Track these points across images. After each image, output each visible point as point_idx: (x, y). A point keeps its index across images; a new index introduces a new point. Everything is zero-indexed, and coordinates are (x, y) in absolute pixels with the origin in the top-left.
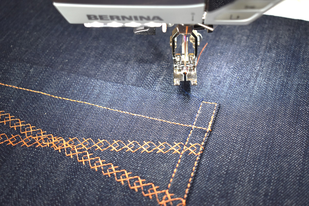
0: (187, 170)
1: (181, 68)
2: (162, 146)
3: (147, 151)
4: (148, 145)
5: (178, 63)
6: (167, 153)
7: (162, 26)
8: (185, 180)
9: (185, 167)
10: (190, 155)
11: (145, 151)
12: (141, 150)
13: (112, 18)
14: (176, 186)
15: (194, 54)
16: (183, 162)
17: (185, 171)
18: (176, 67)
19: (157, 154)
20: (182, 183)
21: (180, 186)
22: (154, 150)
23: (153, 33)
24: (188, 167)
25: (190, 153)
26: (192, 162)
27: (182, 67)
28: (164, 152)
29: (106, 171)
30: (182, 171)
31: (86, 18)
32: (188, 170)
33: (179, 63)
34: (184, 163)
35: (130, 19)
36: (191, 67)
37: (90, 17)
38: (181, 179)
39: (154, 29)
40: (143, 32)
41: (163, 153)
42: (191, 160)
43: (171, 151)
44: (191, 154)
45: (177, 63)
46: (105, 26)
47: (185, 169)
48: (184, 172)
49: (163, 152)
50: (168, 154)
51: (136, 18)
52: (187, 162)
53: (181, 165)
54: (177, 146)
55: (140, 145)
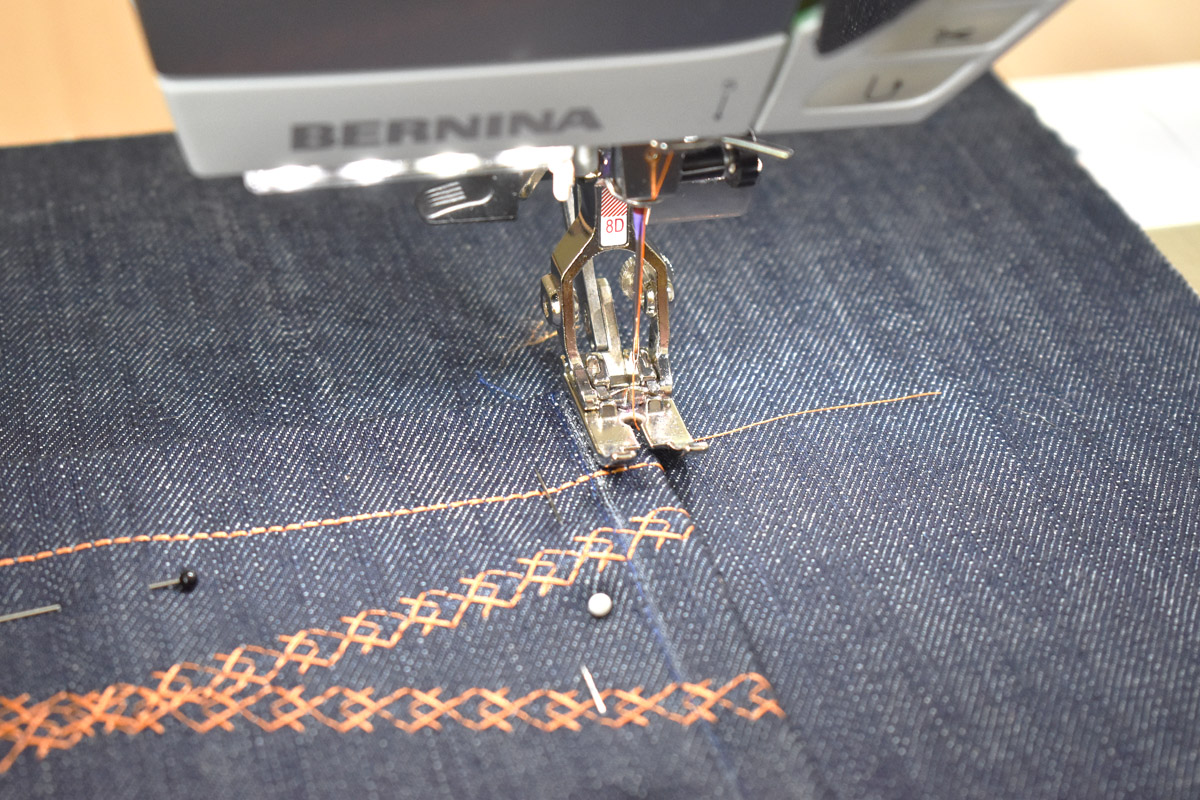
0: (689, 595)
2: (538, 567)
3: (502, 603)
4: (485, 584)
6: (576, 578)
8: (709, 625)
9: (677, 594)
10: (661, 549)
11: (495, 608)
12: (476, 608)
14: (697, 660)
16: (656, 582)
17: (686, 602)
19: (543, 599)
20: (709, 640)
21: (709, 651)
22: (526, 591)
24: (685, 584)
25: (659, 545)
26: (686, 563)
28: (566, 578)
29: (409, 719)
30: (677, 607)
32: (694, 593)
34: (664, 583)
38: (694, 632)
41: (563, 587)
42: (679, 561)
43: (585, 566)
44: (664, 544)
47: (684, 597)
48: (689, 607)
49: (560, 581)
50: (587, 582)
52: (671, 574)
53: (660, 593)
54: (595, 544)
55: (459, 597)
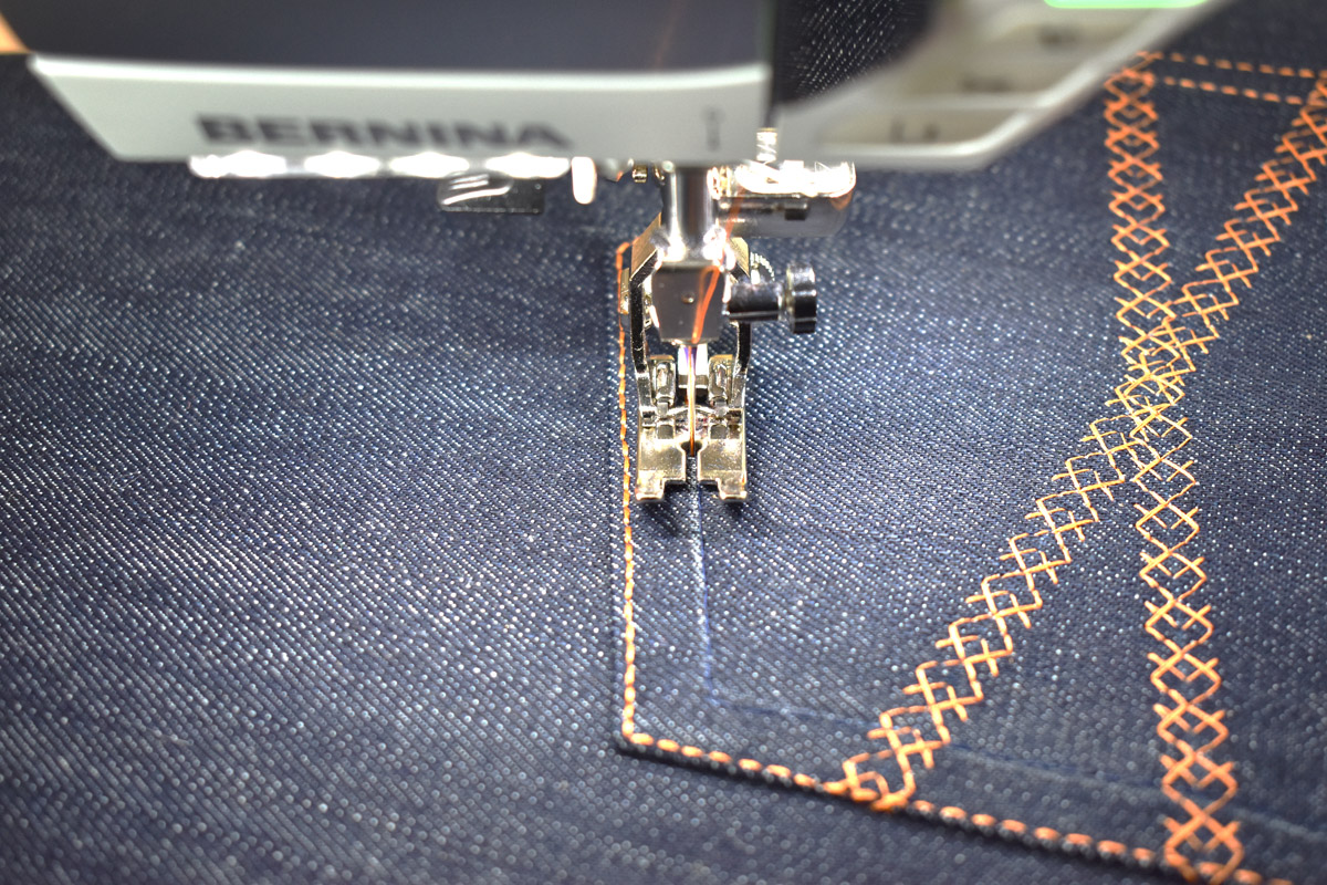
1: (672, 423)
5: (659, 396)
7: (569, 174)
13: (323, 134)
15: (734, 355)
18: (648, 415)
23: (534, 207)
27: (679, 414)
31: (195, 135)
33: (665, 399)
35: (410, 138)
36: (721, 419)
37: (215, 131)
39: (534, 189)
40: (482, 202)
45: (654, 395)
46: (296, 171)
51: (438, 137)
